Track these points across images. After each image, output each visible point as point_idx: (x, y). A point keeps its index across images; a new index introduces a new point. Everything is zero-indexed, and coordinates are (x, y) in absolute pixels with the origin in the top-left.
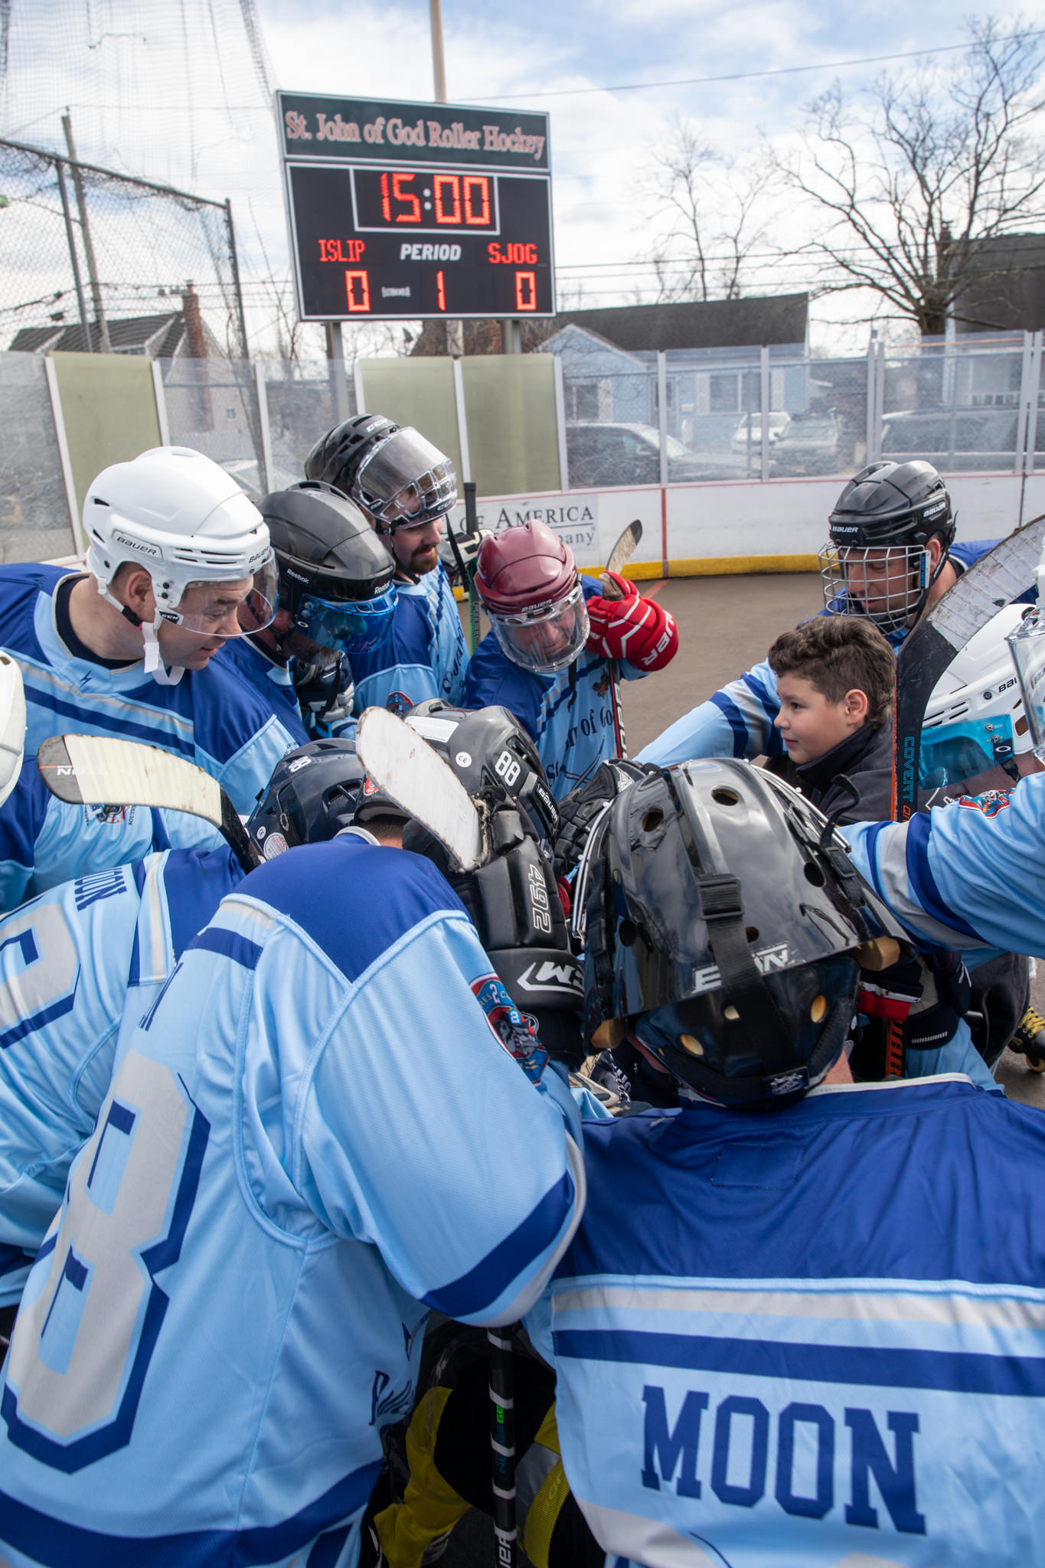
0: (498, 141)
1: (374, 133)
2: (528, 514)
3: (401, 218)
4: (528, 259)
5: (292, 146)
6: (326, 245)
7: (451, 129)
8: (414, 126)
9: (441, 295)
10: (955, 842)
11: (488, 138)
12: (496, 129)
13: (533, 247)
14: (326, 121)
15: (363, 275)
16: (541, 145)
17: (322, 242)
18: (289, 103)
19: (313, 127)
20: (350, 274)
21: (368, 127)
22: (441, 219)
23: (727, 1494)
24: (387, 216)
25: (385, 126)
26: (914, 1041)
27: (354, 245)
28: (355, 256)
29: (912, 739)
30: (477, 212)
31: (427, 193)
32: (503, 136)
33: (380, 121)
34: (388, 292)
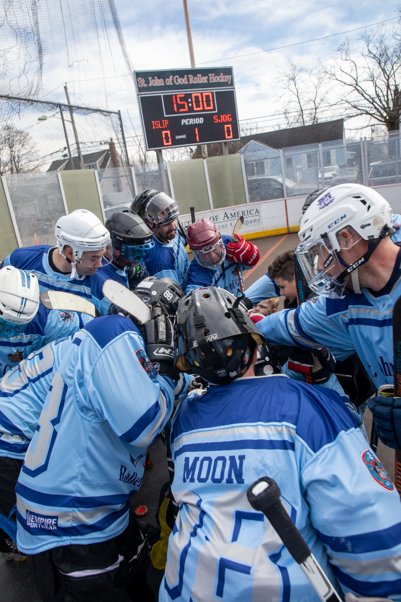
0: (214, 79)
1: (169, 81)
2: (235, 213)
3: (181, 110)
4: (228, 120)
5: (140, 90)
6: (154, 123)
7: (197, 77)
8: (183, 77)
9: (197, 136)
10: (305, 312)
11: (211, 78)
12: (213, 75)
13: (230, 115)
14: (152, 79)
15: (168, 132)
16: (230, 78)
17: (153, 122)
18: (138, 75)
19: (147, 82)
20: (164, 132)
21: (167, 80)
22: (195, 109)
23: (200, 480)
24: (176, 110)
25: (173, 79)
26: (316, 381)
27: (164, 122)
28: (165, 126)
29: (301, 281)
30: (208, 105)
31: (190, 100)
32: (216, 77)
33: (171, 77)
34: (178, 137)
